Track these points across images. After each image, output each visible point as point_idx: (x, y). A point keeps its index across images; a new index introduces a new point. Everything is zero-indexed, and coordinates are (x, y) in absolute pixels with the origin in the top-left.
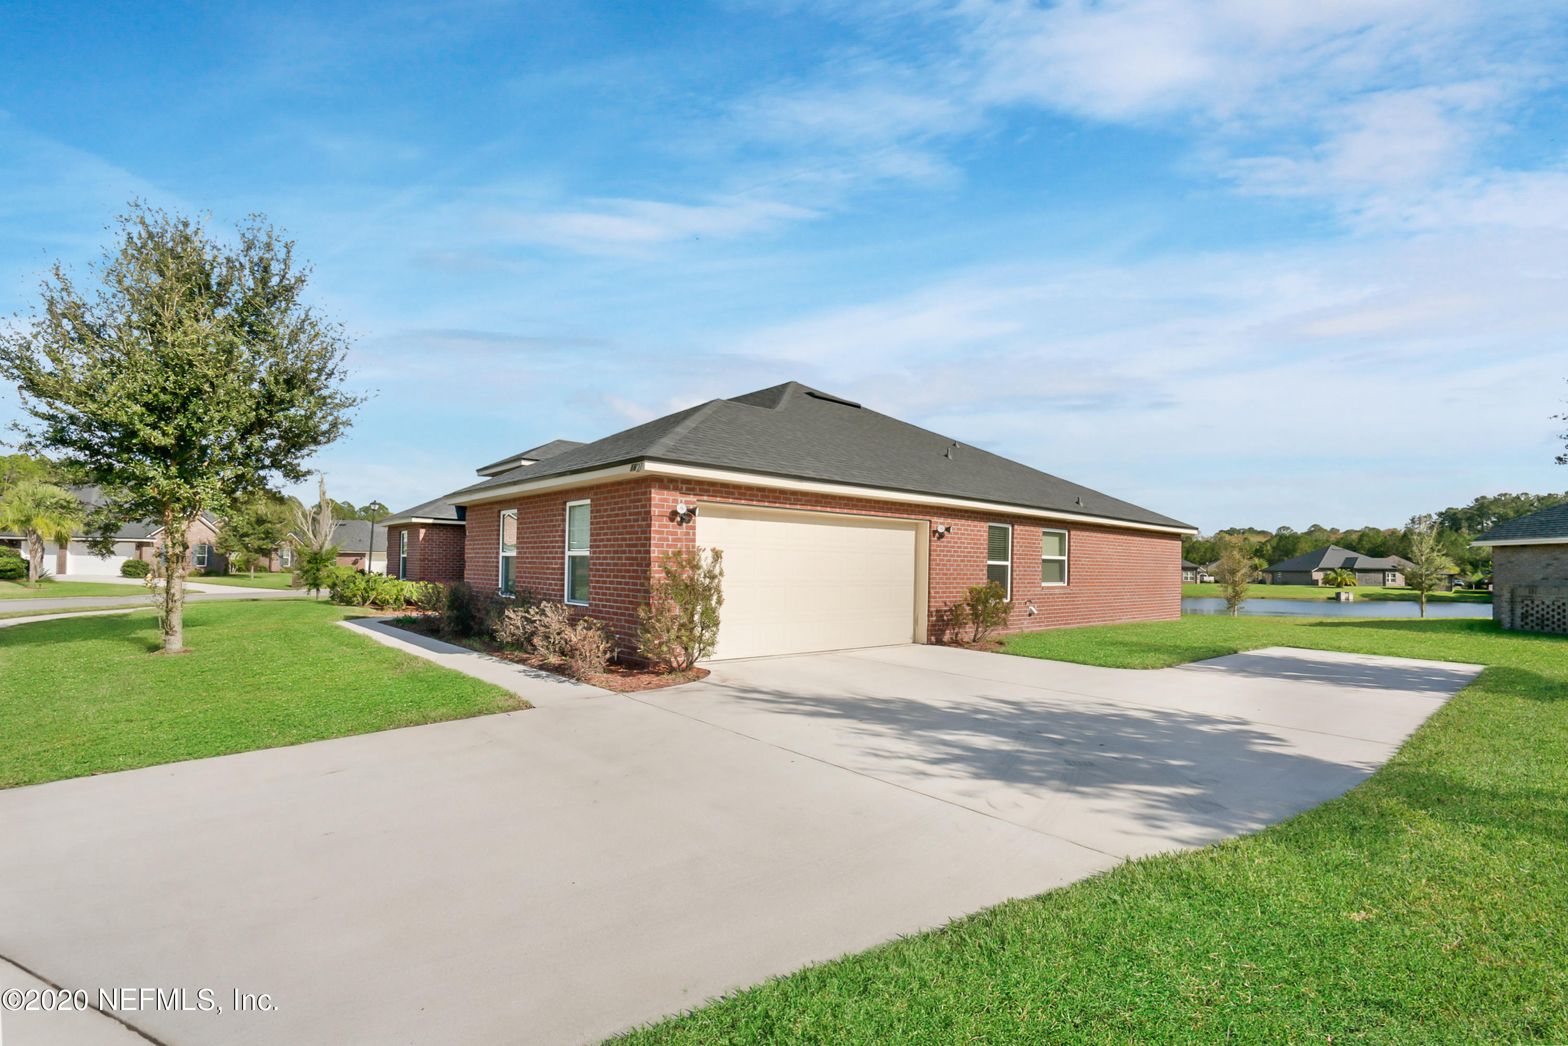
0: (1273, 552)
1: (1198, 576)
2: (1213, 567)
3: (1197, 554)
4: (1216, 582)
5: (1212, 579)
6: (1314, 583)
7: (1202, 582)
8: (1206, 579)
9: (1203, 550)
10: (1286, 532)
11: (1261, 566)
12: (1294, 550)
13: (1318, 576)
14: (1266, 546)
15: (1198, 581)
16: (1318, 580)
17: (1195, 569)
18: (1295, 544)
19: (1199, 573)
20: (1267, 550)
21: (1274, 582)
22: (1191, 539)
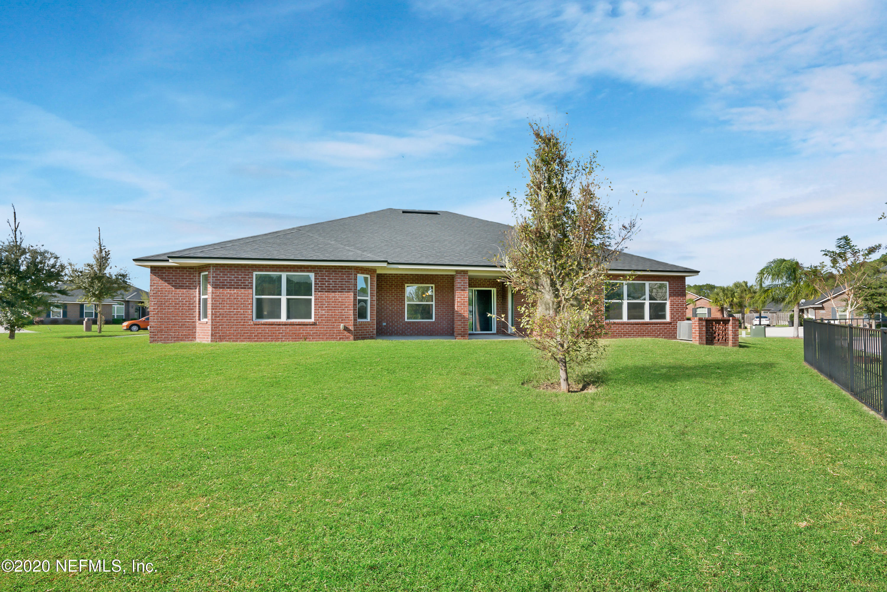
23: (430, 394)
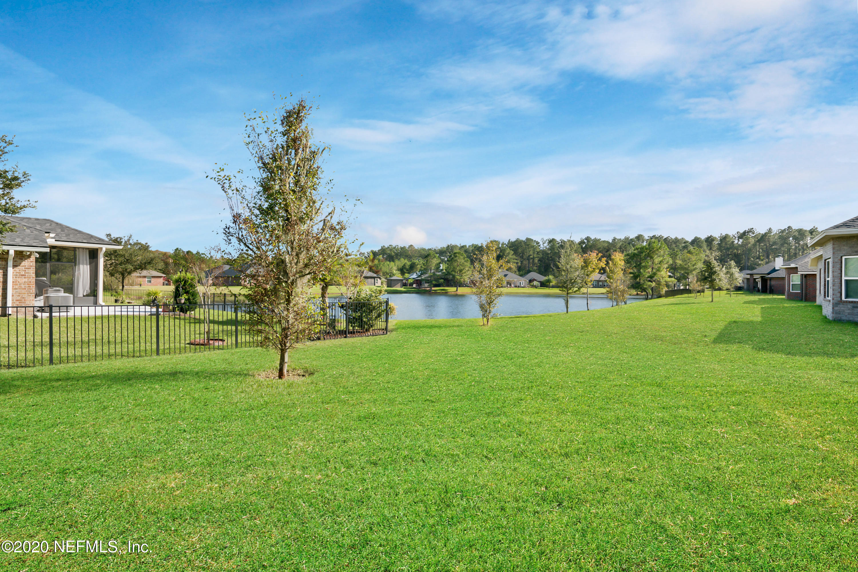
23: (411, 364)
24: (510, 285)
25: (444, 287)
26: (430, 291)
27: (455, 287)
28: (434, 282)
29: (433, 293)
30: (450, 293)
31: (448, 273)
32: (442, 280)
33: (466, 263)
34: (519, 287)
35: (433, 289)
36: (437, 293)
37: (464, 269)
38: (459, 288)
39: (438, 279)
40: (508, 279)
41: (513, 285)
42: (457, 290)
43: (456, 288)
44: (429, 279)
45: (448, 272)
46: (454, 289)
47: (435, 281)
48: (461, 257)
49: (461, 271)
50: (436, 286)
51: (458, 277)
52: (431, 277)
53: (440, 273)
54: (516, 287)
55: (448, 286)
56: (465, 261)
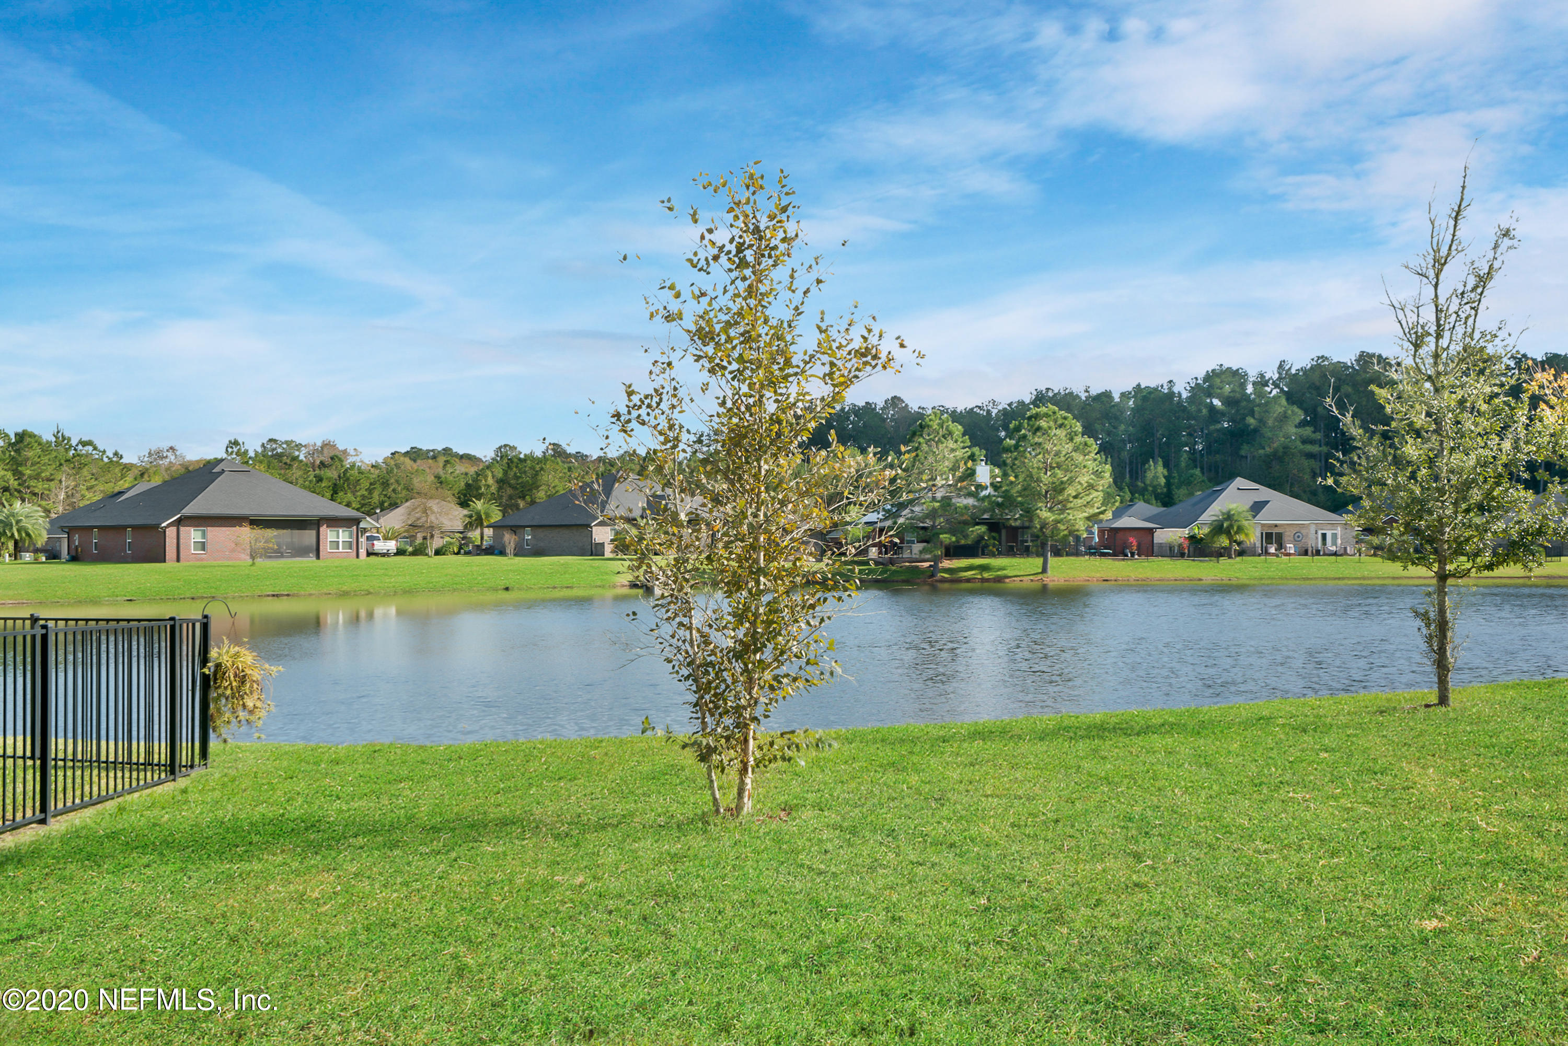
0: (500, 488)
1: (362, 540)
2: (395, 520)
3: (354, 493)
4: (400, 552)
5: (392, 545)
6: (596, 550)
7: (369, 554)
8: (379, 546)
9: (365, 484)
10: (511, 454)
11: (488, 516)
12: (535, 486)
13: (602, 535)
14: (486, 477)
15: (363, 552)
16: (602, 545)
17: (357, 521)
18: (537, 474)
19: (365, 530)
20: (488, 486)
21: (519, 552)
22: (341, 460)
24: (1280, 546)
25: (993, 555)
26: (932, 575)
27: (1038, 555)
28: (945, 538)
29: (944, 580)
30: (1010, 584)
31: (1008, 502)
32: (982, 529)
33: (1078, 457)
34: (1318, 553)
35: (946, 564)
36: (960, 581)
37: (1071, 481)
38: (1052, 561)
39: (966, 523)
40: (1266, 518)
41: (1291, 547)
42: (1044, 570)
43: (1040, 561)
44: (928, 523)
45: (1007, 496)
46: (1035, 563)
47: (952, 532)
48: (1061, 433)
49: (1059, 489)
50: (953, 552)
51: (1045, 514)
52: (933, 514)
53: (970, 501)
54: (1306, 553)
55: (1010, 552)
56: (1076, 449)
